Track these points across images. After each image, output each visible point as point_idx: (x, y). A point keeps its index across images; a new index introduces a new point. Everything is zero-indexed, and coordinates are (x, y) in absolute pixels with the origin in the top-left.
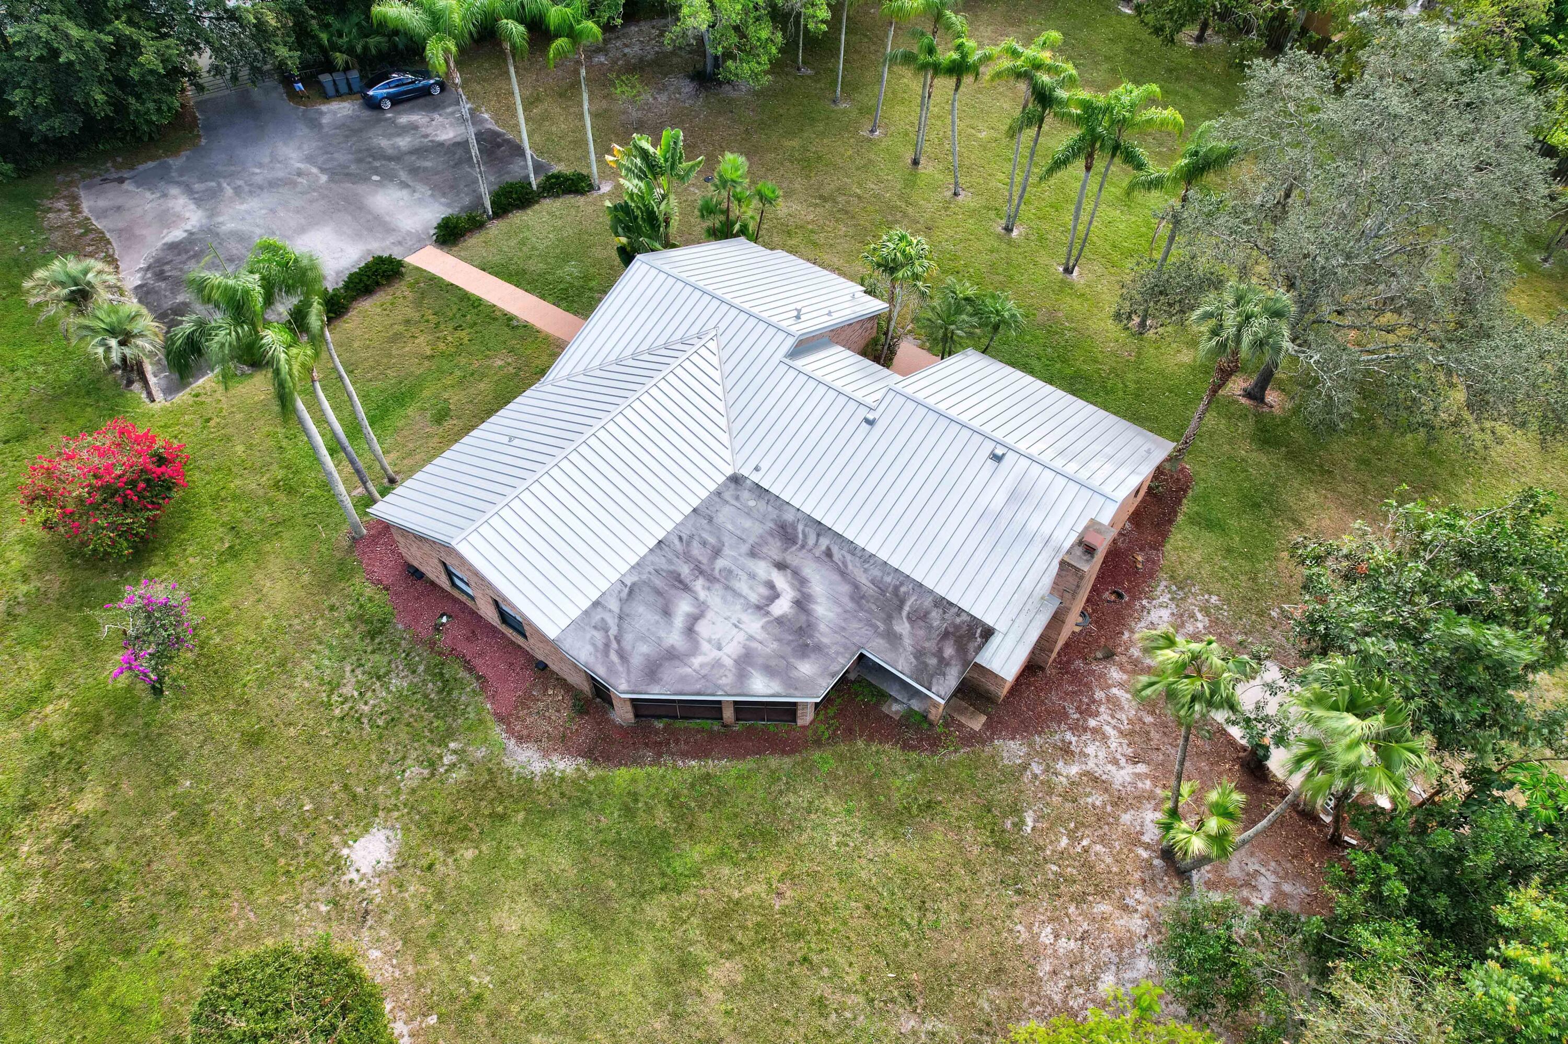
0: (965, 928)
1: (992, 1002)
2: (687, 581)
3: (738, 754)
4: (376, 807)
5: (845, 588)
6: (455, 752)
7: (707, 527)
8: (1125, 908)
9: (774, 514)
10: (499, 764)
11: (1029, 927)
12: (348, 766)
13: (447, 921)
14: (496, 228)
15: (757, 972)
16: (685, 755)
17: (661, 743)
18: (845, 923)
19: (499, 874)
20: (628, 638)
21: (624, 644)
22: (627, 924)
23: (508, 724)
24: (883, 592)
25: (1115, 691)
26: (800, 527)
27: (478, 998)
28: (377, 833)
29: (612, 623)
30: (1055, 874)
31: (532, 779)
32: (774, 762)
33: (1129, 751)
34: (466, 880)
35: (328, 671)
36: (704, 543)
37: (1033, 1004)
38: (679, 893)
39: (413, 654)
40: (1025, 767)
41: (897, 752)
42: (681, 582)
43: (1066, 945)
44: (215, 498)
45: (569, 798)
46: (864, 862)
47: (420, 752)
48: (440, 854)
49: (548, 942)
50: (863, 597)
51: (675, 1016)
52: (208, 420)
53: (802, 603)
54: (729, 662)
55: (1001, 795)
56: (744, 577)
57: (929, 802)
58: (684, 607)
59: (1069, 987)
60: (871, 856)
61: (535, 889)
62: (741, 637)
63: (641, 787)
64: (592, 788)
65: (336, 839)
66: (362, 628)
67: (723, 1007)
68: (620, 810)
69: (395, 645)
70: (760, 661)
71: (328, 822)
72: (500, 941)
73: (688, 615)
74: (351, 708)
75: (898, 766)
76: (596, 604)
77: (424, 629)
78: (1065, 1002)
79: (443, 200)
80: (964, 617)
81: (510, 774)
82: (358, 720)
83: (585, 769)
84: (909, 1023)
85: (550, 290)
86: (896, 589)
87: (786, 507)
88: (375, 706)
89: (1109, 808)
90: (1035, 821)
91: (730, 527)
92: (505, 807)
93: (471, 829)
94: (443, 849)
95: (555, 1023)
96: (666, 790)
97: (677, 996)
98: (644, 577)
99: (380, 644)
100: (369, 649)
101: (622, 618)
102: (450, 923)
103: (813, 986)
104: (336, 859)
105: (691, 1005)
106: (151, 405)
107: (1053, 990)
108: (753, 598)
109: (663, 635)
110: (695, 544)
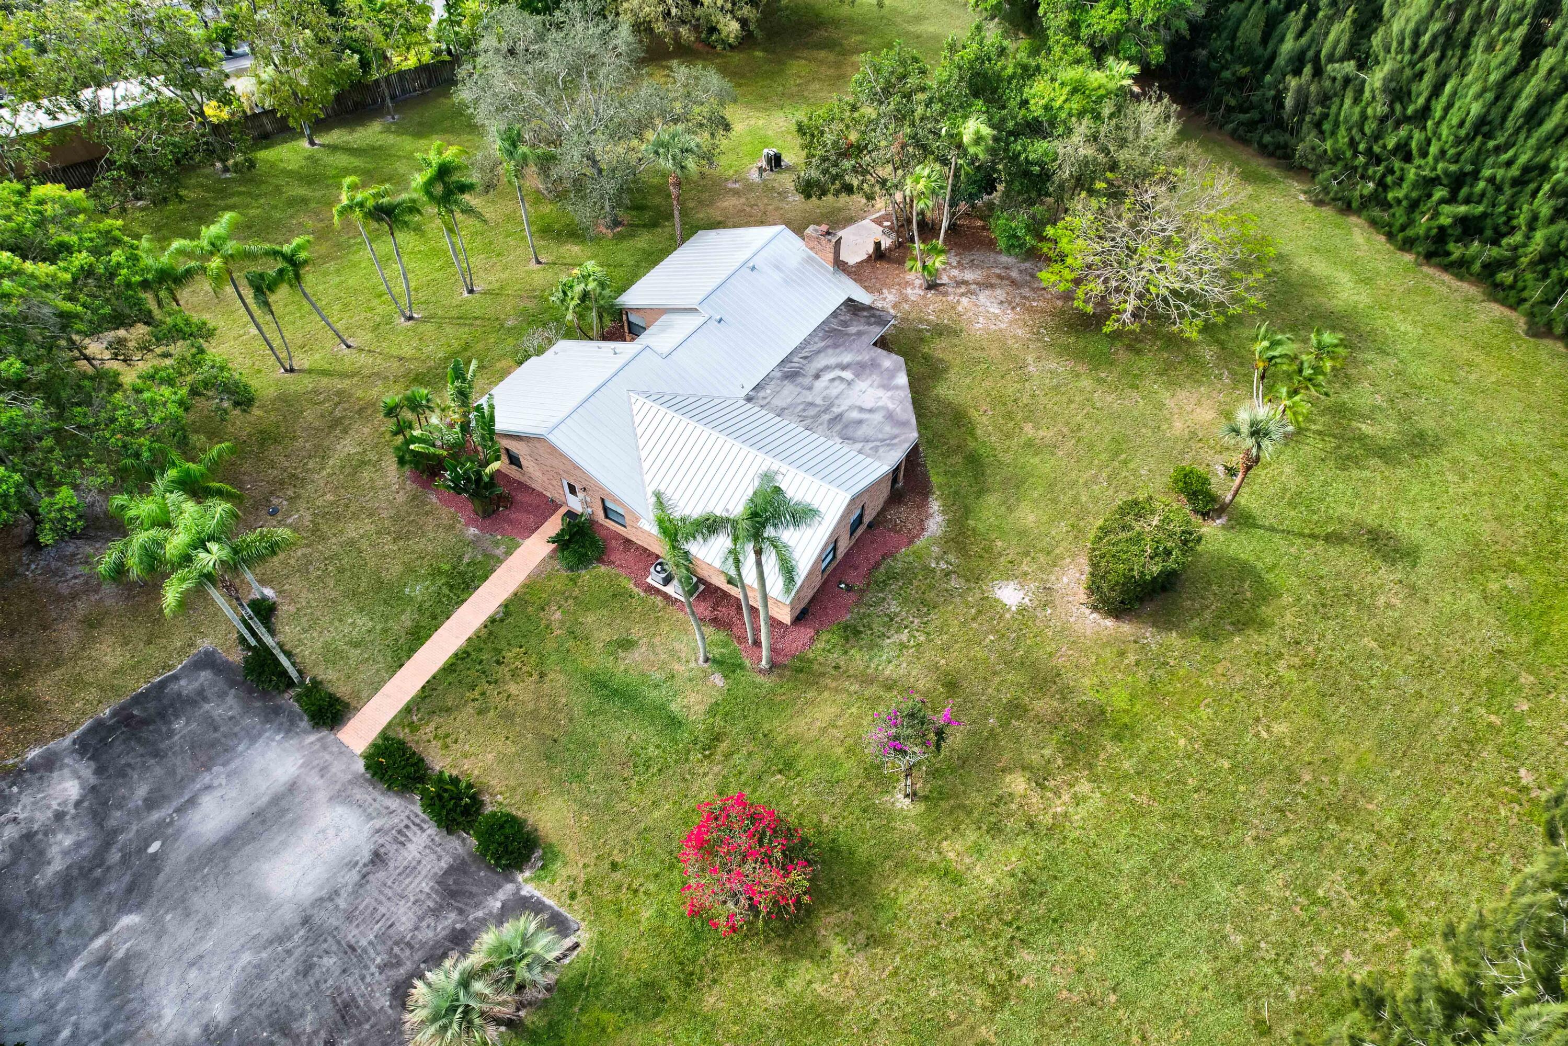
0: (984, 349)
1: (1014, 344)
2: (834, 415)
4: (982, 599)
5: (830, 351)
6: (938, 563)
7: (790, 410)
8: (958, 303)
9: (776, 381)
10: (941, 538)
11: (978, 330)
12: (961, 622)
13: (1039, 548)
15: (1026, 419)
18: (993, 388)
19: (1006, 527)
20: (880, 436)
21: (886, 438)
22: (1018, 469)
23: (914, 537)
24: (830, 337)
26: (786, 370)
28: (998, 595)
29: (871, 445)
30: (948, 321)
31: (947, 520)
33: (877, 293)
34: (1014, 542)
35: (892, 654)
36: (804, 410)
37: (1011, 332)
38: (996, 450)
39: (871, 603)
40: (895, 325)
42: (836, 418)
43: (982, 320)
45: (955, 501)
46: (961, 381)
47: (942, 582)
48: (1002, 559)
49: (1036, 501)
50: (835, 344)
51: (1055, 447)
52: (614, 865)
54: (889, 394)
55: (912, 335)
56: (828, 391)
57: (923, 358)
58: (855, 415)
59: (1000, 321)
60: (958, 379)
62: (871, 391)
63: (941, 470)
64: (947, 492)
65: (1008, 616)
66: (853, 640)
67: (1046, 430)
68: (956, 478)
69: (864, 616)
70: (884, 382)
71: (998, 624)
72: (1042, 521)
73: (860, 412)
74: (918, 631)
76: (860, 452)
77: (851, 598)
78: (1007, 323)
80: (842, 308)
81: (947, 531)
82: (926, 624)
83: (935, 497)
84: (1032, 369)
85: (449, 599)
86: (827, 332)
87: (770, 376)
88: (913, 617)
89: (910, 303)
90: (924, 325)
91: (789, 400)
92: (968, 530)
93: (985, 546)
94: (999, 558)
95: (1074, 493)
96: (941, 459)
97: (1046, 447)
98: (835, 434)
99: (864, 626)
100: (869, 632)
101: (867, 441)
102: (1039, 546)
103: (1026, 399)
104: (1019, 612)
105: (1047, 441)
106: (583, 945)
107: (1003, 326)
108: (843, 386)
109: (876, 422)
110: (805, 414)
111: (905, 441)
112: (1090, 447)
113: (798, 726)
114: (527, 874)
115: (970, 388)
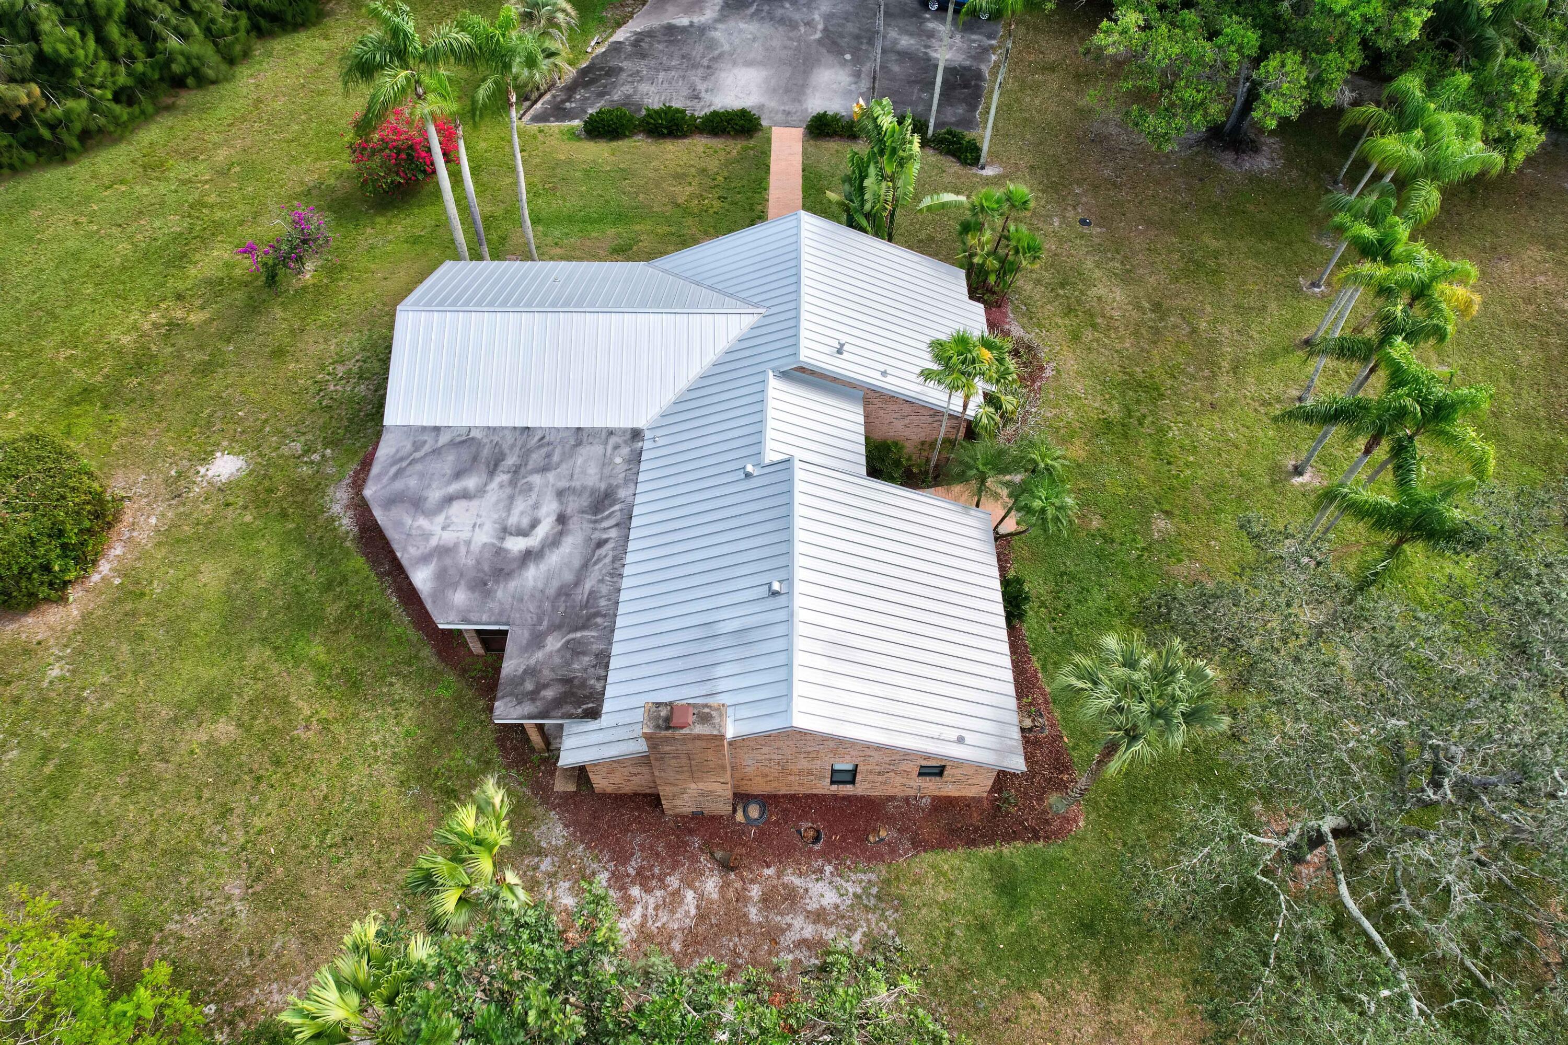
0: (343, 887)
1: (283, 947)
2: (500, 469)
5: (568, 577)
6: (323, 456)
7: (568, 447)
9: (618, 481)
10: (327, 486)
12: (282, 411)
13: (192, 541)
15: (234, 752)
18: (304, 789)
19: (240, 544)
20: (419, 467)
21: (410, 468)
22: (237, 644)
23: (362, 469)
24: (586, 606)
25: (690, 894)
26: (617, 507)
27: (143, 595)
28: (240, 461)
29: (427, 448)
31: (324, 512)
34: (227, 530)
36: (548, 456)
38: (276, 661)
40: (540, 853)
42: (496, 465)
45: (320, 544)
46: (367, 772)
47: (313, 439)
48: (241, 503)
49: (201, 606)
50: (568, 595)
51: (175, 720)
54: (434, 542)
56: (531, 502)
58: (471, 482)
60: (375, 774)
61: (239, 572)
62: (465, 535)
63: (353, 580)
64: (336, 551)
65: (225, 444)
67: (195, 747)
68: (327, 580)
70: (448, 561)
71: (235, 431)
72: (189, 580)
73: (465, 490)
74: (327, 381)
76: (437, 429)
80: (598, 685)
81: (322, 498)
82: (320, 391)
83: (351, 536)
84: (235, 889)
86: (595, 615)
87: (632, 484)
88: (336, 391)
91: (580, 461)
92: (294, 513)
93: (267, 506)
94: (245, 502)
96: (360, 598)
97: (192, 711)
98: (485, 440)
101: (436, 452)
104: (211, 454)
108: (513, 520)
109: (434, 486)
110: (544, 451)
111: (380, 476)
114: (580, 127)
115: (346, 765)
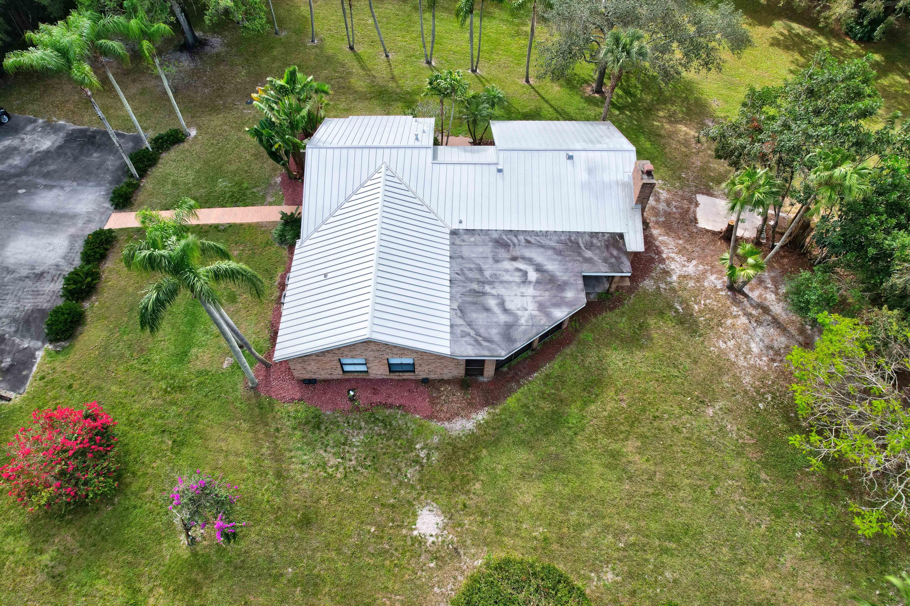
0: (695, 362)
1: (728, 382)
2: (481, 290)
3: (551, 358)
4: (408, 502)
5: (550, 252)
6: (422, 448)
7: (463, 261)
8: (735, 317)
9: (487, 238)
10: (450, 437)
11: (715, 347)
12: (373, 496)
13: (498, 522)
14: (148, 184)
15: (642, 436)
16: (529, 374)
17: (514, 377)
18: (655, 393)
19: (500, 483)
20: (482, 331)
21: (483, 335)
22: (576, 459)
23: (436, 417)
24: (566, 244)
25: (660, 238)
26: (504, 237)
27: (546, 539)
28: (422, 513)
29: (467, 329)
30: (704, 320)
31: (473, 432)
32: (568, 351)
33: (685, 259)
34: (488, 498)
35: (311, 461)
36: (471, 269)
37: (740, 373)
38: (583, 430)
39: (351, 421)
40: (658, 288)
41: (609, 314)
42: (479, 292)
43: (731, 344)
44: (130, 423)
45: (498, 428)
46: (640, 365)
47: (405, 461)
48: (463, 497)
49: (551, 493)
50: (561, 251)
51: (630, 478)
52: (70, 387)
53: (539, 269)
54: (536, 313)
55: (660, 304)
56: (504, 273)
57: (640, 325)
58: (492, 303)
59: (745, 358)
60: (640, 361)
61: (523, 477)
62: (530, 299)
63: (525, 401)
64: (503, 417)
65: (404, 531)
66: (308, 427)
67: (644, 460)
68: (525, 416)
69: (336, 424)
70: (548, 304)
71: (391, 528)
72: (531, 509)
73: (498, 304)
74: (345, 469)
75: (615, 319)
76: (452, 326)
77: (345, 404)
78: (749, 364)
79: (90, 184)
80: (607, 235)
81: (461, 438)
82: (355, 471)
83: (492, 410)
84: (710, 411)
85: (223, 200)
86: (570, 240)
87: (489, 232)
88: (356, 458)
89: (698, 284)
90: (680, 306)
91: (474, 255)
92: (474, 454)
93: (467, 475)
94: (463, 494)
95: (587, 521)
96: (536, 394)
97: (623, 470)
98: (460, 300)
99: (326, 428)
100: (323, 435)
101: (469, 325)
102: (500, 520)
103: (667, 425)
104: (414, 539)
105: (631, 468)
106: (11, 403)
107: (742, 362)
108: (517, 279)
109: (496, 320)
110: (466, 272)
112: (658, 509)
113: (216, 432)
114: (50, 347)
115: (638, 375)
